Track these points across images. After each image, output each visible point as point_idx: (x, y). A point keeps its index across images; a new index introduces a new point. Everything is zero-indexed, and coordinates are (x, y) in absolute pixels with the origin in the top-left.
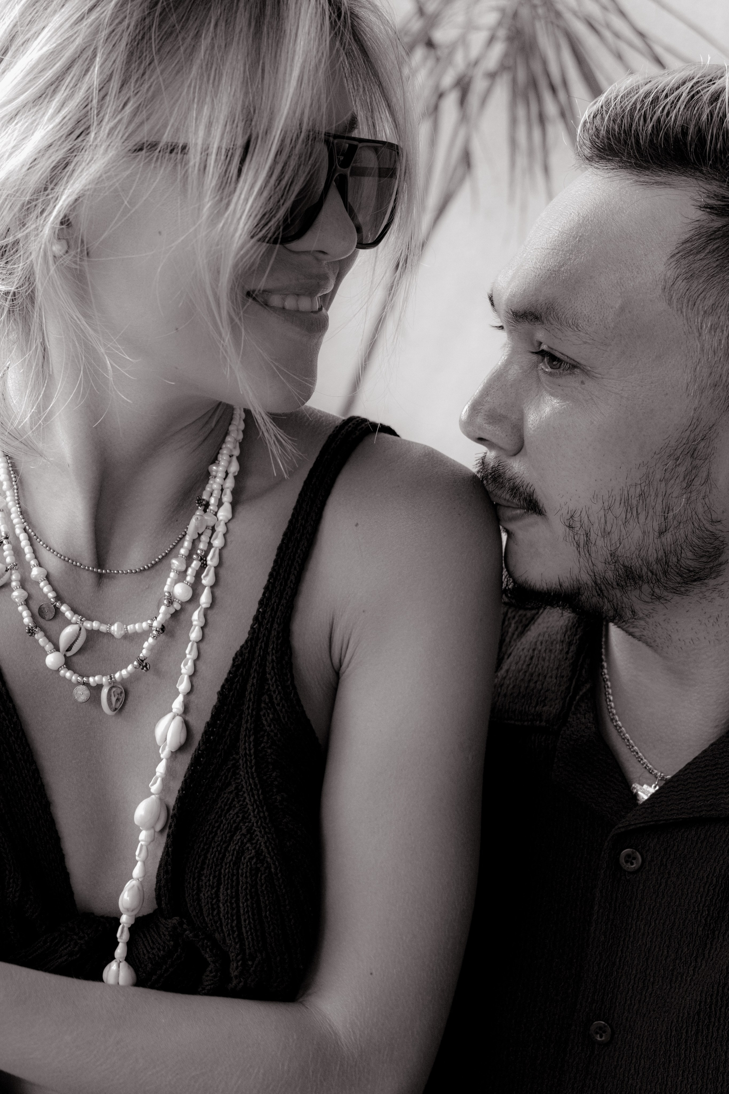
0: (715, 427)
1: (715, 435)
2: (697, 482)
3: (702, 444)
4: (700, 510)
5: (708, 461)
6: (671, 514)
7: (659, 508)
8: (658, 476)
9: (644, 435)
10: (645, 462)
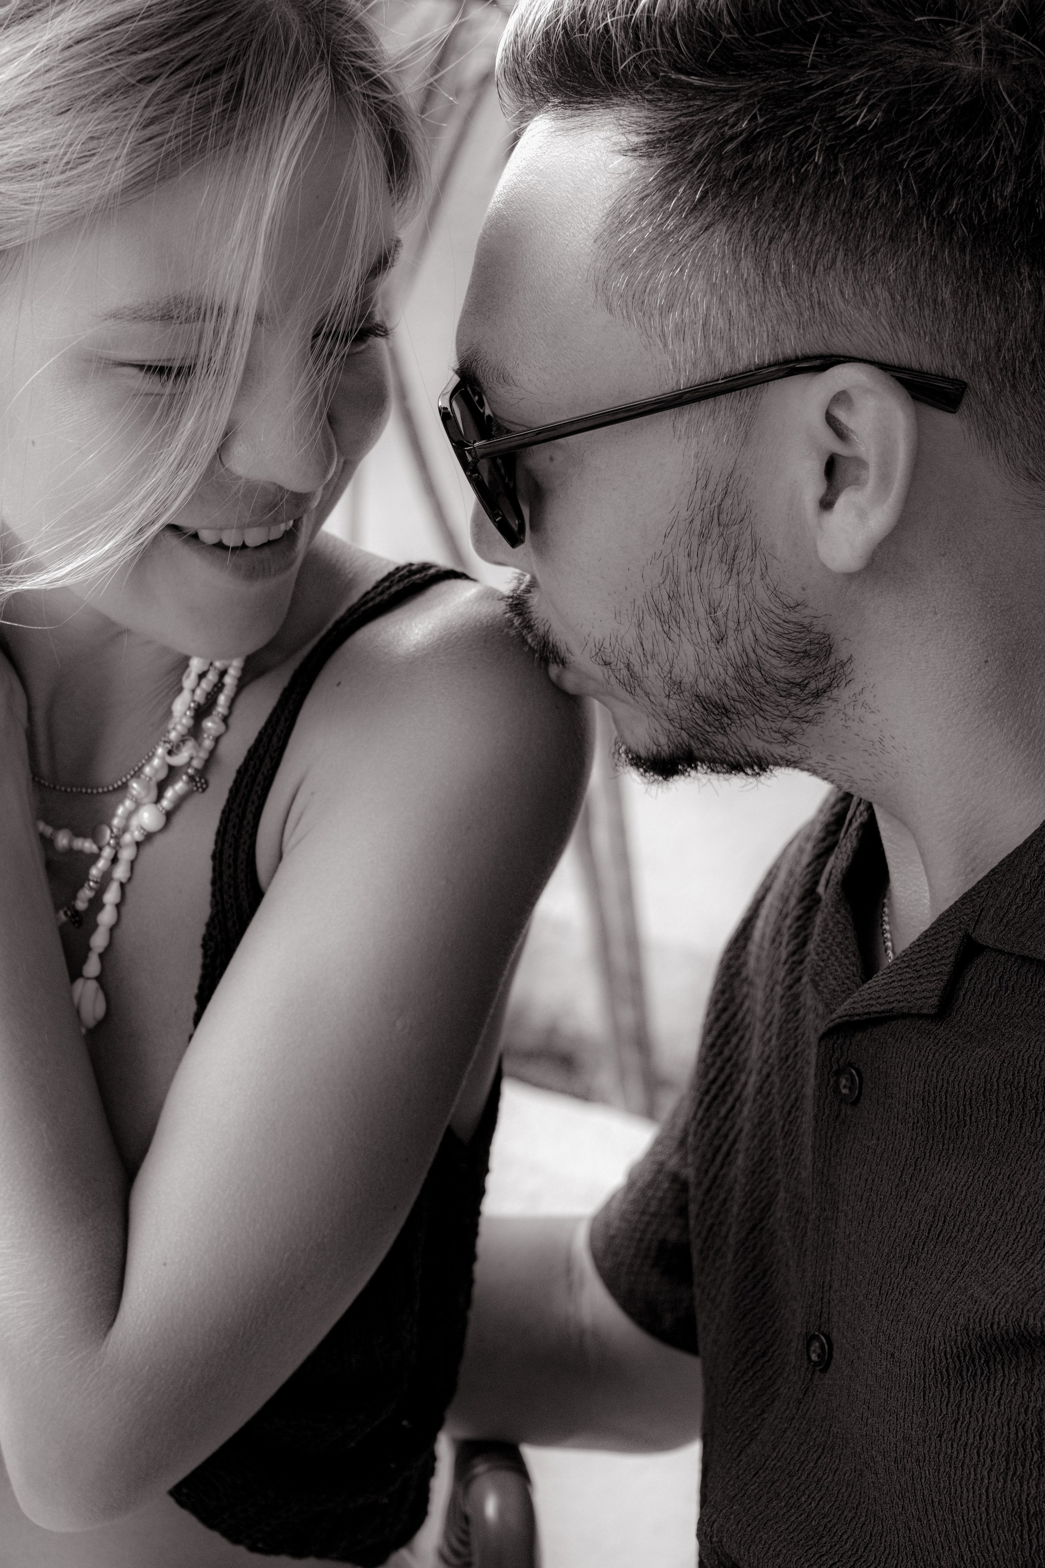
0: (737, 473)
1: (742, 483)
2: (743, 555)
3: (728, 502)
4: (762, 594)
5: (747, 521)
6: (719, 614)
7: (701, 612)
8: (684, 567)
9: (641, 516)
10: (658, 553)
